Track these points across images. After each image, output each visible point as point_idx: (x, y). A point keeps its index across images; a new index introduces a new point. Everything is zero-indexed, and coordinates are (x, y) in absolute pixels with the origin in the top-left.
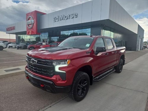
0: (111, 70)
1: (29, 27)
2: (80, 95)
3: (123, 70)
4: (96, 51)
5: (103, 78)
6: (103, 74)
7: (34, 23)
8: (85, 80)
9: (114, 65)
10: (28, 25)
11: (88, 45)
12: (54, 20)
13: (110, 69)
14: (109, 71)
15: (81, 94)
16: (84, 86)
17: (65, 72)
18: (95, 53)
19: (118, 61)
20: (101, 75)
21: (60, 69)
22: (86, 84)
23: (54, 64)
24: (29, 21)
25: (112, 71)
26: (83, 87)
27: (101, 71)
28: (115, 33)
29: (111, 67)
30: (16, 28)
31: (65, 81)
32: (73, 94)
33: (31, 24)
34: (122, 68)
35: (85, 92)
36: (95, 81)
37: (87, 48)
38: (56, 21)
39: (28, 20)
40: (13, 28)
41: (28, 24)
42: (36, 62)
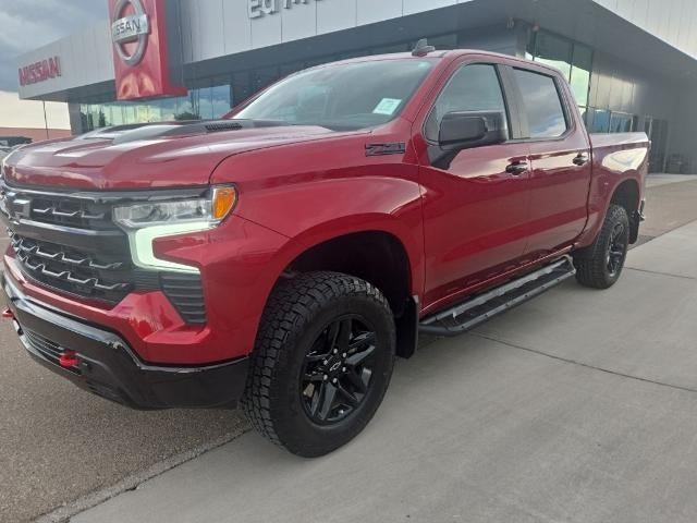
0: (548, 270)
1: (126, 53)
2: (323, 416)
3: (623, 271)
4: (442, 143)
5: (489, 314)
6: (490, 295)
7: (150, 32)
8: (358, 327)
9: (571, 242)
10: (123, 44)
11: (387, 107)
12: (254, 8)
13: (547, 264)
14: (534, 276)
15: (334, 413)
16: (354, 360)
17: (195, 270)
18: (434, 152)
19: (593, 217)
20: (480, 300)
21: (162, 247)
22: (371, 349)
23: (125, 217)
24: (124, 20)
25: (555, 274)
26: (349, 367)
27: (481, 275)
28: (599, 72)
29: (549, 252)
30: (65, 66)
31: (199, 328)
32: (267, 415)
33: (134, 40)
34: (622, 258)
35: (358, 397)
36: (439, 334)
37: (382, 119)
38: (262, 16)
39: (121, 16)
40: (52, 65)
41: (122, 37)
42: (26, 212)
